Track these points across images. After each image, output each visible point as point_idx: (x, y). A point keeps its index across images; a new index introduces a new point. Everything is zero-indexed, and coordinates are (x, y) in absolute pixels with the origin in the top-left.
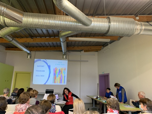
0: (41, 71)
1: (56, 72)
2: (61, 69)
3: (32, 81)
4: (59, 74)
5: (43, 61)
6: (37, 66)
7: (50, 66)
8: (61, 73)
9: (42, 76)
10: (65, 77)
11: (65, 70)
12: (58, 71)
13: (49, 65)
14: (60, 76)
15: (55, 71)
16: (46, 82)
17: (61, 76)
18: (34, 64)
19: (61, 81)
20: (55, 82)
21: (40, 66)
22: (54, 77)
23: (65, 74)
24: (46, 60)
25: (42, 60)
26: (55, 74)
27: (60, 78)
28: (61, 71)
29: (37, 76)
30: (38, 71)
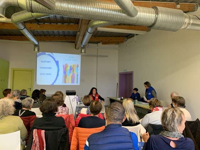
0: (46, 68)
1: (66, 69)
2: (72, 66)
3: (36, 81)
4: (70, 72)
5: (48, 55)
6: (42, 61)
7: (58, 62)
8: (73, 71)
9: (48, 74)
10: (77, 76)
11: (78, 66)
12: (68, 68)
13: (56, 60)
14: (71, 74)
15: (65, 67)
16: (55, 82)
17: (73, 74)
18: (37, 58)
19: (73, 81)
20: (65, 82)
21: (44, 61)
22: (64, 75)
23: (78, 72)
24: (53, 53)
25: (47, 53)
26: (65, 72)
27: (72, 78)
28: (73, 68)
29: (41, 74)
30: (43, 68)
